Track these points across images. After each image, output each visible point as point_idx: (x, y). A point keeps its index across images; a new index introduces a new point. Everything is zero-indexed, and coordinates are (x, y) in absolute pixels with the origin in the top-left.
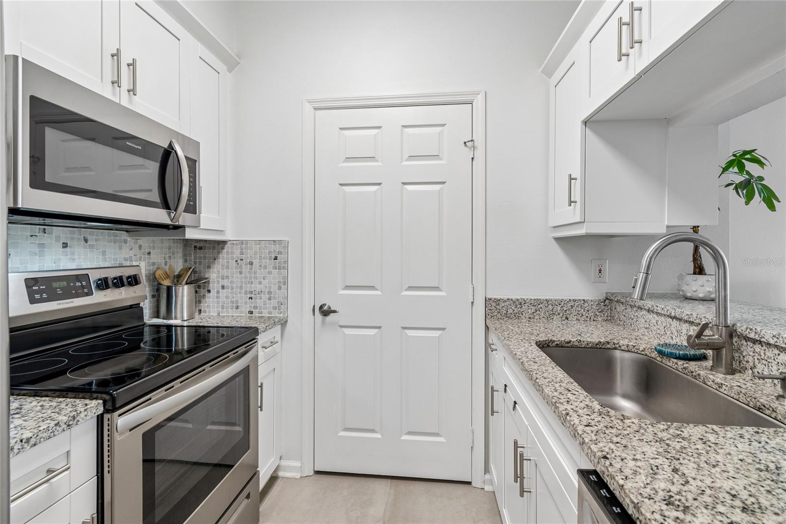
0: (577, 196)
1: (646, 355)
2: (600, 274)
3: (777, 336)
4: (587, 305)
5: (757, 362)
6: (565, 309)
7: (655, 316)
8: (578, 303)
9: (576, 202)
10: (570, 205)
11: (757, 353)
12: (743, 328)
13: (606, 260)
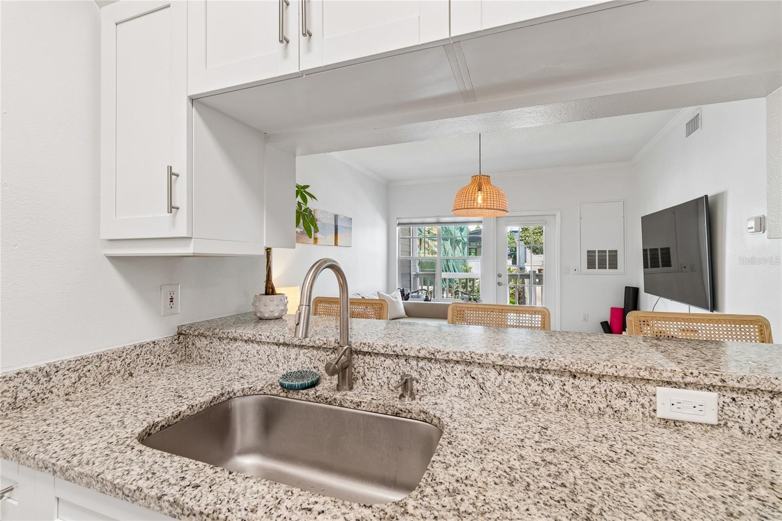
0: (180, 200)
1: (265, 394)
2: (172, 303)
3: (386, 346)
4: (159, 348)
5: (366, 370)
6: (128, 361)
7: (256, 345)
8: (146, 349)
9: (178, 208)
10: (171, 212)
11: (367, 363)
12: (357, 344)
13: (178, 284)
